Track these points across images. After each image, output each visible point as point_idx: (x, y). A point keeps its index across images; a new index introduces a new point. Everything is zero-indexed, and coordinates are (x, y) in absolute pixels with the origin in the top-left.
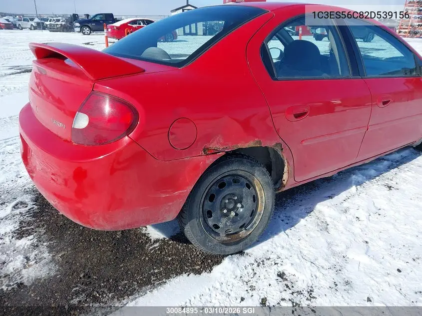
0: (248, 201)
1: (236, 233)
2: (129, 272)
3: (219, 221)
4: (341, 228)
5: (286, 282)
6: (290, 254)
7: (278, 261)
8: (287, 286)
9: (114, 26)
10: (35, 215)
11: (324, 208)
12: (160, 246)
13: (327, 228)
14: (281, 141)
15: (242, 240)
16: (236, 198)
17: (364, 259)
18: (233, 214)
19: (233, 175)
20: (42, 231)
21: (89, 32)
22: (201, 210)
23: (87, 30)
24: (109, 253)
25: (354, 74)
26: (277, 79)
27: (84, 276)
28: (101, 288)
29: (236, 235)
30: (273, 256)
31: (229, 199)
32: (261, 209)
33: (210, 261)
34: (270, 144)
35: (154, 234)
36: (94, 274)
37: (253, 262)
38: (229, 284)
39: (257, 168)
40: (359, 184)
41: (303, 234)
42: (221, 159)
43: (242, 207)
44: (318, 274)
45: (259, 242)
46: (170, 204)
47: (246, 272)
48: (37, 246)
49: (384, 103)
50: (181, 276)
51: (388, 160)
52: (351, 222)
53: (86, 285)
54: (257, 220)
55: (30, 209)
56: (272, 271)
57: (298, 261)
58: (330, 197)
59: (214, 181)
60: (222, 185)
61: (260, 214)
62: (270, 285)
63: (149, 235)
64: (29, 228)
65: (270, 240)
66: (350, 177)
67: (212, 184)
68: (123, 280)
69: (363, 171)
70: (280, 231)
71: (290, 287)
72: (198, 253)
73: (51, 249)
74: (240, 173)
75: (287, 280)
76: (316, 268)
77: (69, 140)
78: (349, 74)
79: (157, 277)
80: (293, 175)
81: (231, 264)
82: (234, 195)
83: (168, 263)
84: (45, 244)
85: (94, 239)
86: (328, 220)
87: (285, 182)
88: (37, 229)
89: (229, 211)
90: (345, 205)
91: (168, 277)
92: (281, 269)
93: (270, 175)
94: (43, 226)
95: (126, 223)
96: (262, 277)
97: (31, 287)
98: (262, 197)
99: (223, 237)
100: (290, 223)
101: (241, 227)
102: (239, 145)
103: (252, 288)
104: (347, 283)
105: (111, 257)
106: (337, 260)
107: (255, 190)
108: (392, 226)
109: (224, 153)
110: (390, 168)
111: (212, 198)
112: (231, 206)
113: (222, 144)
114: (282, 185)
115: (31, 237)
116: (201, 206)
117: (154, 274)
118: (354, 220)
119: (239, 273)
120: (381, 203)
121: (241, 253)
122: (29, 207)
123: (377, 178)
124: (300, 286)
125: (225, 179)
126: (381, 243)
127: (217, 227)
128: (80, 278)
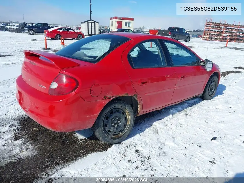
0: (123, 120)
1: (118, 134)
2: (70, 152)
3: (110, 128)
4: (164, 132)
5: (139, 154)
6: (141, 143)
7: (136, 146)
8: (139, 155)
9: (49, 31)
10: (21, 130)
11: (157, 124)
12: (83, 141)
13: (158, 132)
14: (137, 94)
15: (120, 137)
16: (118, 118)
17: (172, 144)
18: (116, 125)
19: (117, 108)
20: (26, 137)
21: (33, 33)
22: (103, 124)
23: (32, 32)
24: (60, 145)
25: (168, 65)
26: (134, 68)
27: (50, 155)
28: (58, 159)
29: (118, 135)
30: (134, 144)
31: (115, 119)
32: (128, 123)
33: (106, 147)
34: (132, 95)
35: (80, 137)
36: (55, 154)
37: (125, 146)
38: (115, 155)
39: (126, 105)
40: (174, 114)
41: (147, 135)
42: (112, 101)
43: (120, 122)
44: (152, 150)
45: (127, 138)
46: (90, 120)
47: (122, 150)
48: (25, 143)
49: (182, 77)
50: (94, 153)
51: (188, 103)
52: (168, 130)
53: (51, 158)
54: (127, 128)
55: (18, 128)
56: (133, 149)
57: (144, 145)
58: (160, 120)
59: (108, 111)
60: (112, 112)
61: (128, 126)
62: (132, 155)
63: (78, 137)
64: (19, 136)
65: (132, 138)
66: (170, 111)
67: (107, 112)
68: (68, 155)
69: (176, 108)
70: (137, 134)
71: (141, 155)
72: (101, 144)
73: (31, 144)
74: (120, 107)
75: (139, 153)
76: (152, 148)
77: (47, 93)
78: (166, 65)
79: (83, 154)
80: (142, 108)
81: (115, 147)
82: (117, 117)
83: (87, 148)
84: (29, 142)
85: (52, 140)
86: (158, 129)
87: (139, 112)
88: (23, 136)
89: (115, 124)
90: (167, 123)
91: (88, 154)
92: (137, 149)
93: (133, 108)
94: (26, 135)
95: (71, 129)
96: (129, 152)
97: (25, 160)
98: (129, 118)
99: (112, 136)
100: (142, 131)
101: (120, 131)
102: (119, 95)
103: (125, 156)
104: (164, 153)
105: (61, 147)
106: (161, 145)
107: (126, 115)
108: (185, 131)
109: (113, 99)
110: (188, 107)
111: (107, 118)
112: (116, 122)
113: (112, 95)
114: (138, 113)
115: (21, 139)
116: (103, 122)
117: (81, 153)
118: (170, 129)
119: (119, 151)
120: (182, 121)
121: (120, 143)
122: (17, 127)
123: (182, 111)
124: (145, 155)
125: (113, 110)
126: (180, 138)
127: (109, 131)
128: (48, 155)
